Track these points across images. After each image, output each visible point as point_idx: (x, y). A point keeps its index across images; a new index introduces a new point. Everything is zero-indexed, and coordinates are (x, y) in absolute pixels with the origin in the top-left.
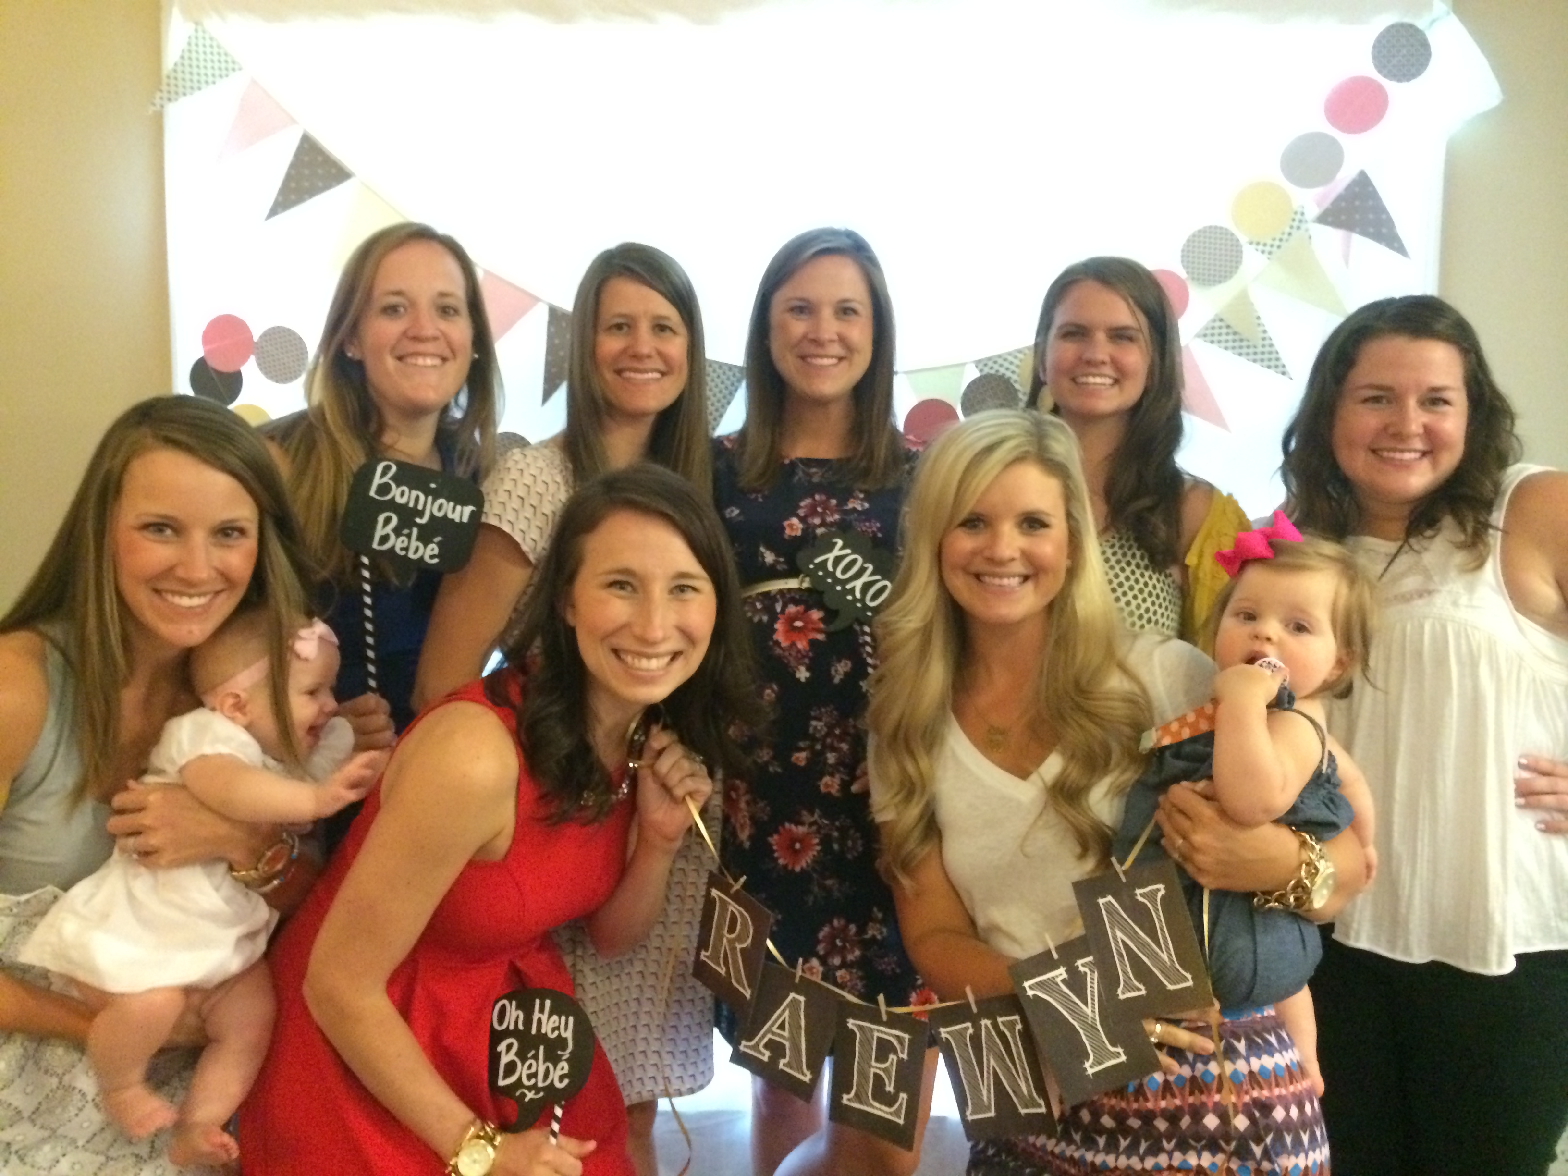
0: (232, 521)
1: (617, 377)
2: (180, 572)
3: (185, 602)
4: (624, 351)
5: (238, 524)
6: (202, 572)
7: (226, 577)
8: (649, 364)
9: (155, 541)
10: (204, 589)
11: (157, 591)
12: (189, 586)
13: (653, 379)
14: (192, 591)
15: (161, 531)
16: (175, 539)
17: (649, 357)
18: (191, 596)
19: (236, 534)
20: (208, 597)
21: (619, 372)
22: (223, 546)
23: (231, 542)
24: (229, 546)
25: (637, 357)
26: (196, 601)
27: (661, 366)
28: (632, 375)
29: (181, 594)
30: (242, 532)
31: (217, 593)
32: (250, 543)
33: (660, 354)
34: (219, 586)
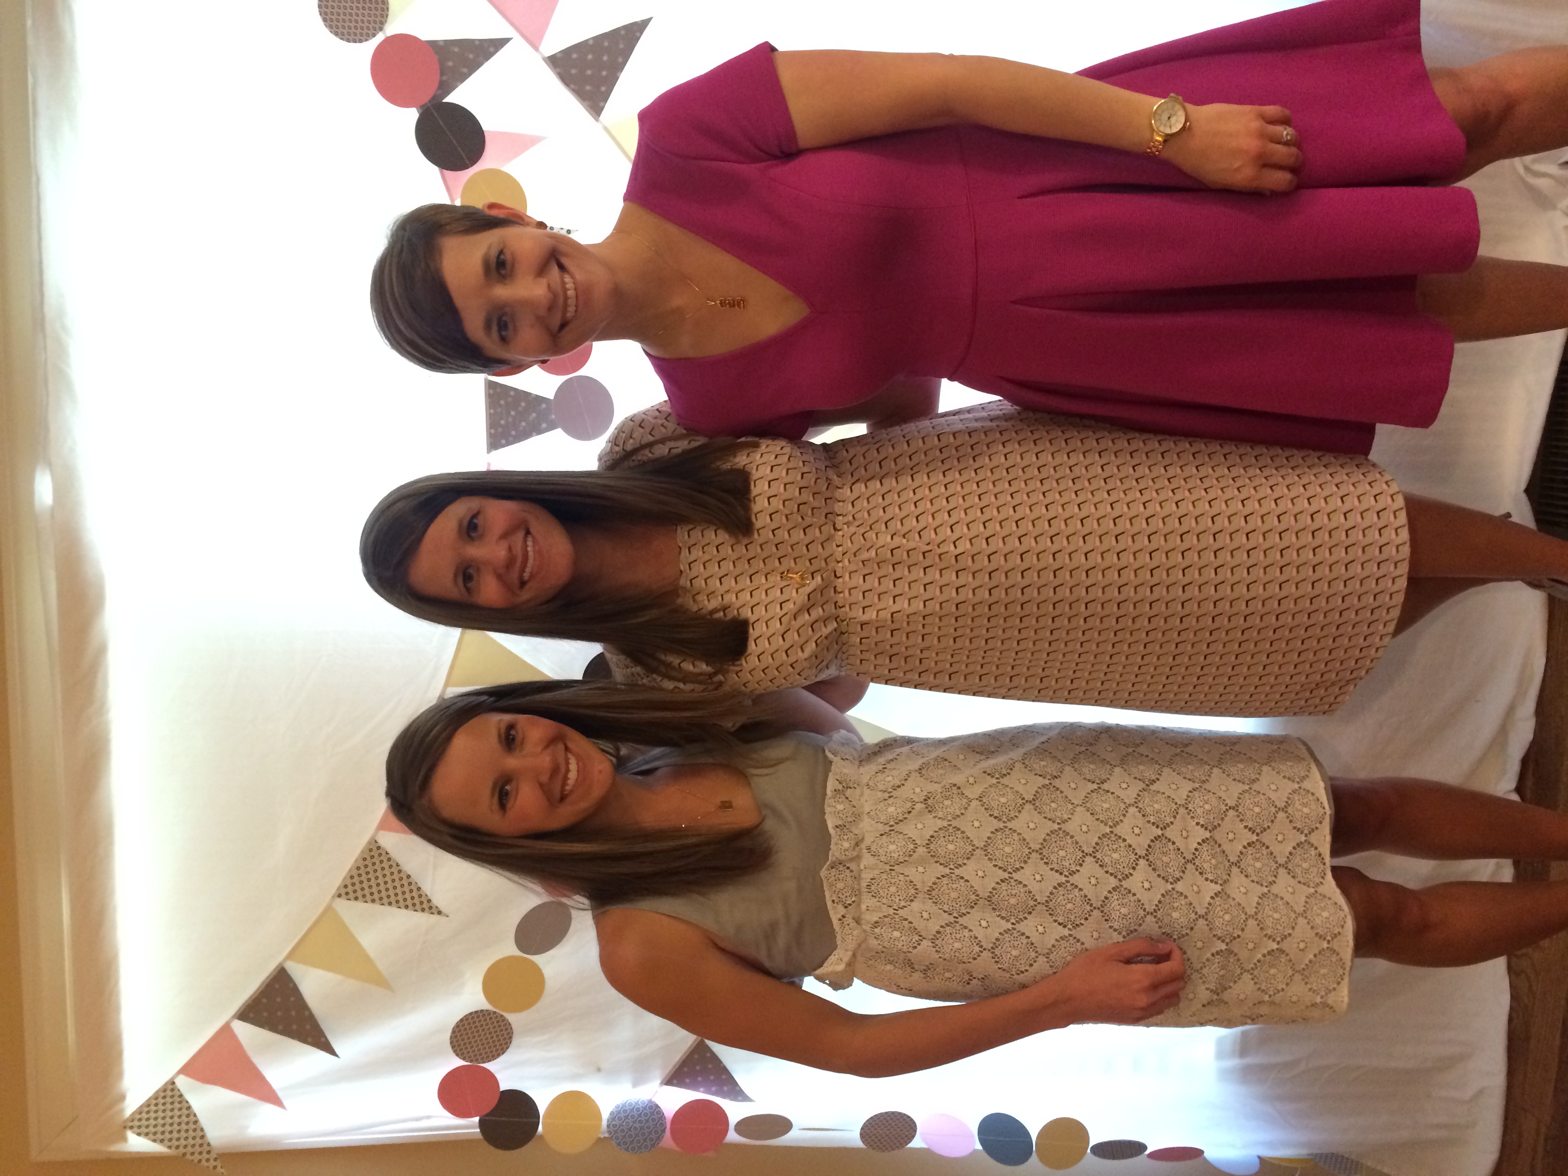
0: (499, 736)
1: (527, 587)
2: (545, 778)
3: (573, 775)
4: (499, 577)
5: (503, 731)
6: (545, 761)
7: (553, 741)
8: (518, 550)
9: (516, 799)
10: (561, 760)
11: (563, 798)
12: (557, 771)
13: (534, 546)
14: (563, 770)
15: (507, 794)
16: (514, 783)
17: (510, 549)
18: (568, 771)
19: (513, 732)
20: (570, 756)
21: (523, 583)
22: (522, 742)
23: (519, 738)
24: (523, 739)
25: (510, 563)
26: (573, 766)
27: (520, 535)
28: (528, 570)
29: (566, 778)
30: (511, 727)
31: (567, 749)
32: (522, 719)
33: (505, 536)
34: (561, 747)
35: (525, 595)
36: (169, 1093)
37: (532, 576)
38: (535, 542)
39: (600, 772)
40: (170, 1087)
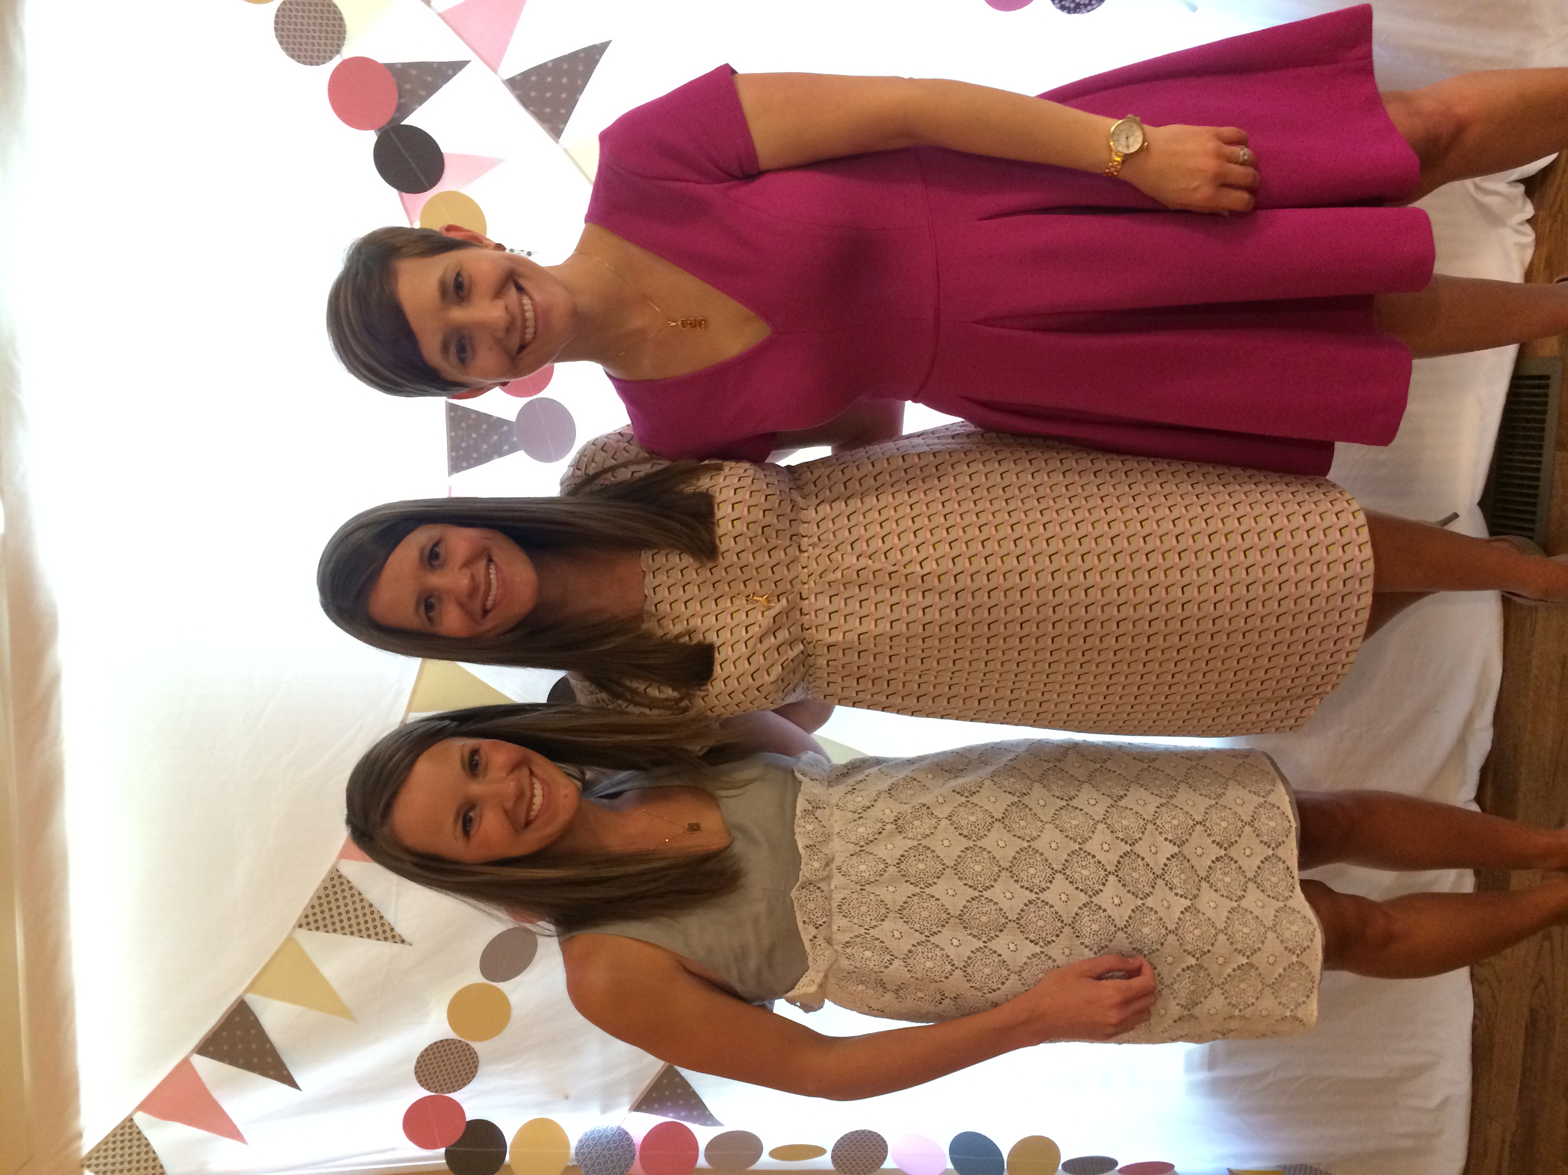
7: (517, 766)
25: (472, 591)
33: (467, 564)
35: (489, 624)
36: (127, 1130)
37: (495, 605)
38: (497, 569)
39: (566, 796)
40: (129, 1124)
